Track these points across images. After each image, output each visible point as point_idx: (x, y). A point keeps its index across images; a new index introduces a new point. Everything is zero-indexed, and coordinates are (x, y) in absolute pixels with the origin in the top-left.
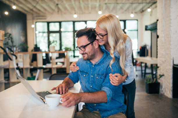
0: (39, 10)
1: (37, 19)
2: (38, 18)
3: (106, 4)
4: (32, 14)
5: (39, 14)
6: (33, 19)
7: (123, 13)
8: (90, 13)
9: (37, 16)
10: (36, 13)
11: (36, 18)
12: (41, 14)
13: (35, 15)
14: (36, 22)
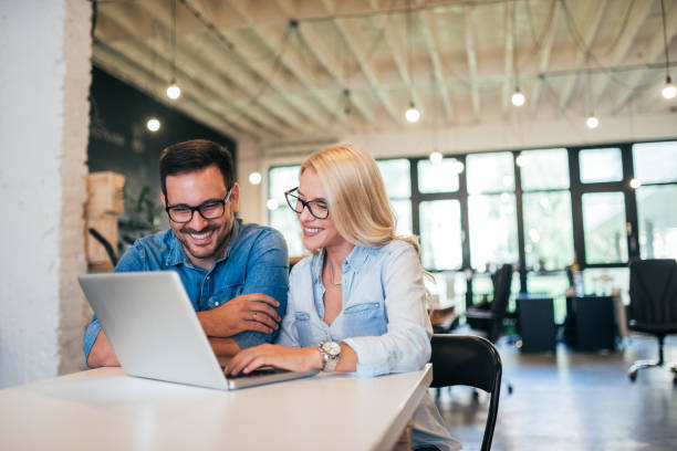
0: (282, 122)
1: (275, 156)
2: (278, 150)
3: (542, 76)
4: (257, 139)
5: (280, 136)
6: (260, 155)
7: (614, 113)
8: (477, 122)
9: (274, 145)
10: (272, 132)
11: (271, 151)
12: (291, 136)
13: (267, 140)
14: (271, 168)
